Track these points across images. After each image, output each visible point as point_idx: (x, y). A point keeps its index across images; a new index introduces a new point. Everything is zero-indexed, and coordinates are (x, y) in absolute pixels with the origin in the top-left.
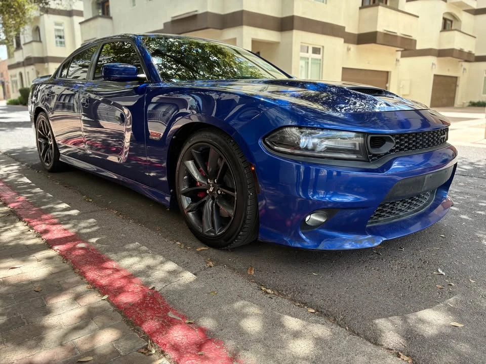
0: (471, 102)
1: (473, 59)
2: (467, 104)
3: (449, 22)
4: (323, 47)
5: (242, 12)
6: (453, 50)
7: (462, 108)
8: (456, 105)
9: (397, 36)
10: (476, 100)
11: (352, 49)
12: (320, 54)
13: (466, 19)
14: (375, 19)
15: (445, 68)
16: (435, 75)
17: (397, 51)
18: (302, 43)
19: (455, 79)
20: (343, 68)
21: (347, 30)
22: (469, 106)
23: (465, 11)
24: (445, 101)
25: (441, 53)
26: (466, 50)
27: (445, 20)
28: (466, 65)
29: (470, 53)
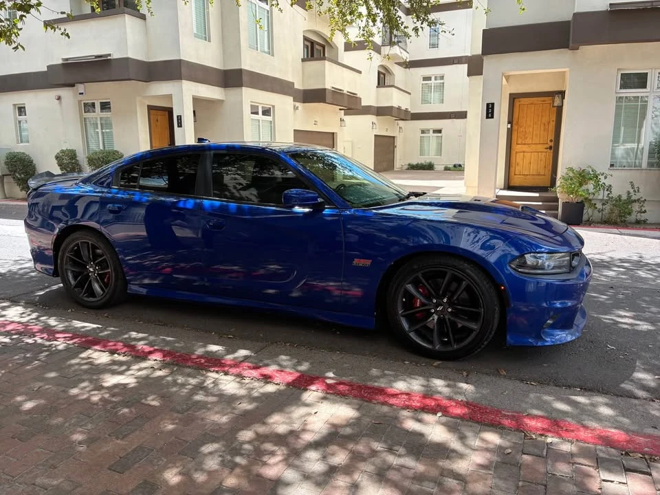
0: (409, 165)
1: (409, 117)
2: (406, 167)
3: (382, 76)
4: (273, 106)
5: (179, 62)
6: (391, 108)
7: (401, 171)
8: (395, 169)
9: (343, 94)
10: (415, 163)
11: (300, 108)
12: (270, 116)
13: (399, 73)
14: (322, 75)
15: (384, 127)
16: (375, 136)
17: (340, 109)
18: (251, 102)
19: (392, 139)
20: (295, 130)
21: (296, 86)
22: (408, 169)
23: (395, 63)
24: (385, 164)
25: (380, 112)
26: (403, 108)
27: (379, 73)
28: (401, 123)
29: (406, 111)
